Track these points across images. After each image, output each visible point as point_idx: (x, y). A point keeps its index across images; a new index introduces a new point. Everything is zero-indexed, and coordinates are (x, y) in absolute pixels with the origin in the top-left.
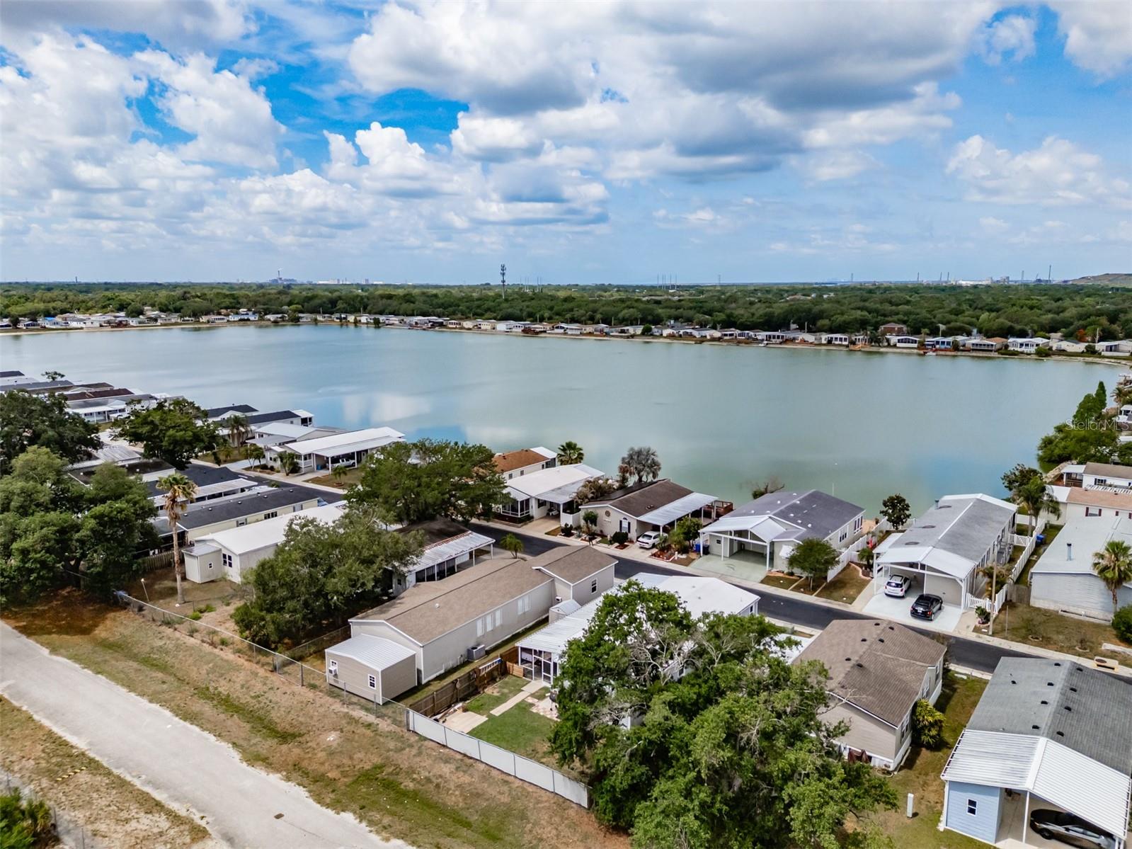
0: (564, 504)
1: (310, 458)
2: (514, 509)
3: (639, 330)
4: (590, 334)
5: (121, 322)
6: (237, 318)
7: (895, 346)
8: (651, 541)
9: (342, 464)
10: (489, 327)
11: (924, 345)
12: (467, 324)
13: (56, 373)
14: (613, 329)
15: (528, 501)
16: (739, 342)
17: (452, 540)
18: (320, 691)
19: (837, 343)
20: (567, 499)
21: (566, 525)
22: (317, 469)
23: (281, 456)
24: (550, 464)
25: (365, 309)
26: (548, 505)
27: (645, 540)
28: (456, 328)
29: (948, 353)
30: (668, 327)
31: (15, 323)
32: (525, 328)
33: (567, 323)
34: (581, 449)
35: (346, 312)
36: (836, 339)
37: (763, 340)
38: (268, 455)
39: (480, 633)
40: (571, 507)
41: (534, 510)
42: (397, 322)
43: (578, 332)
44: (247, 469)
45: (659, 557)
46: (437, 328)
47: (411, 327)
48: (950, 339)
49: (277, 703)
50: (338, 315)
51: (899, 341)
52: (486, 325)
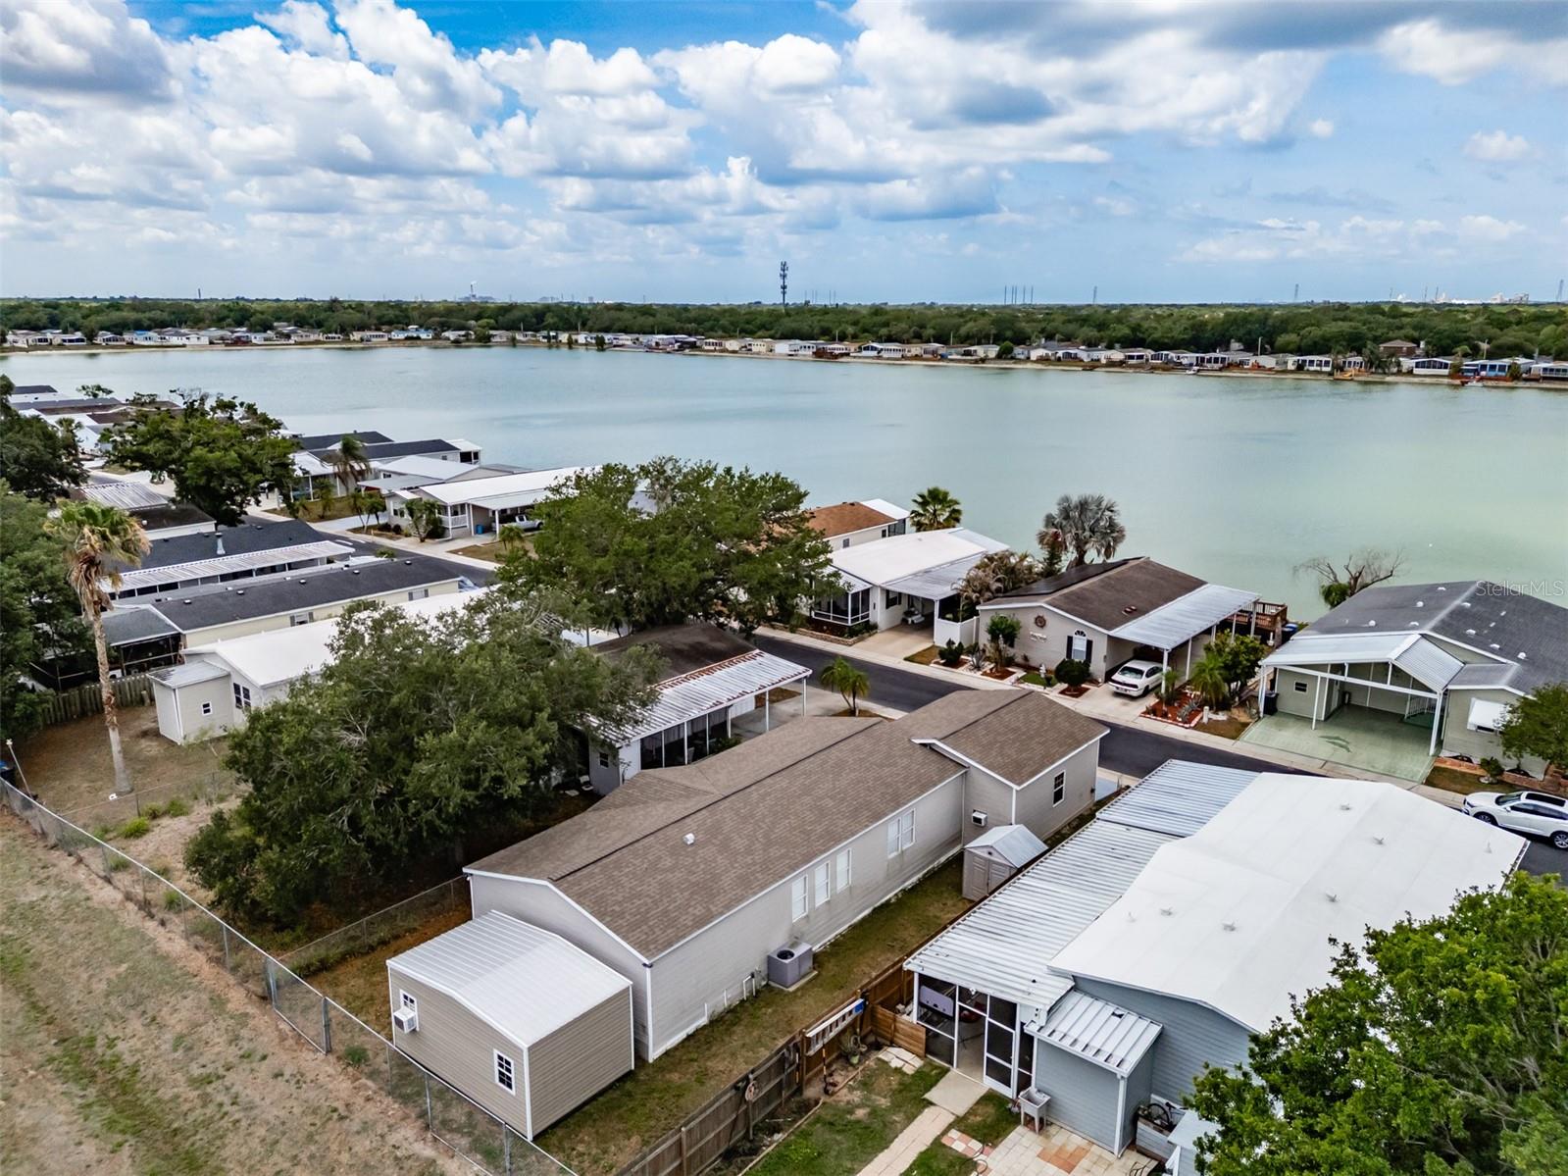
0: (942, 602)
1: (463, 512)
2: (841, 611)
3: (993, 351)
4: (917, 357)
5: (239, 338)
6: (402, 336)
7: (1410, 372)
8: (1142, 682)
9: (517, 524)
10: (763, 349)
11: (1460, 370)
12: (732, 344)
13: (99, 388)
14: (953, 351)
15: (866, 592)
16: (1154, 369)
17: (721, 667)
18: (371, 1076)
19: (1312, 368)
20: (947, 591)
21: (950, 643)
22: (476, 532)
23: (411, 508)
24: (896, 529)
25: (584, 324)
26: (905, 601)
27: (1128, 678)
28: (715, 350)
29: (1502, 384)
30: (1038, 347)
31: (90, 337)
32: (818, 349)
33: (880, 342)
34: (957, 503)
35: (557, 329)
36: (1312, 362)
37: (1191, 365)
38: (391, 505)
39: (798, 913)
40: (953, 607)
41: (878, 613)
42: (629, 343)
43: (899, 355)
44: (356, 530)
45: (1165, 715)
46: (687, 351)
47: (650, 349)
48: (1506, 361)
49: (250, 1107)
50: (545, 333)
51: (1418, 365)
52: (759, 346)
